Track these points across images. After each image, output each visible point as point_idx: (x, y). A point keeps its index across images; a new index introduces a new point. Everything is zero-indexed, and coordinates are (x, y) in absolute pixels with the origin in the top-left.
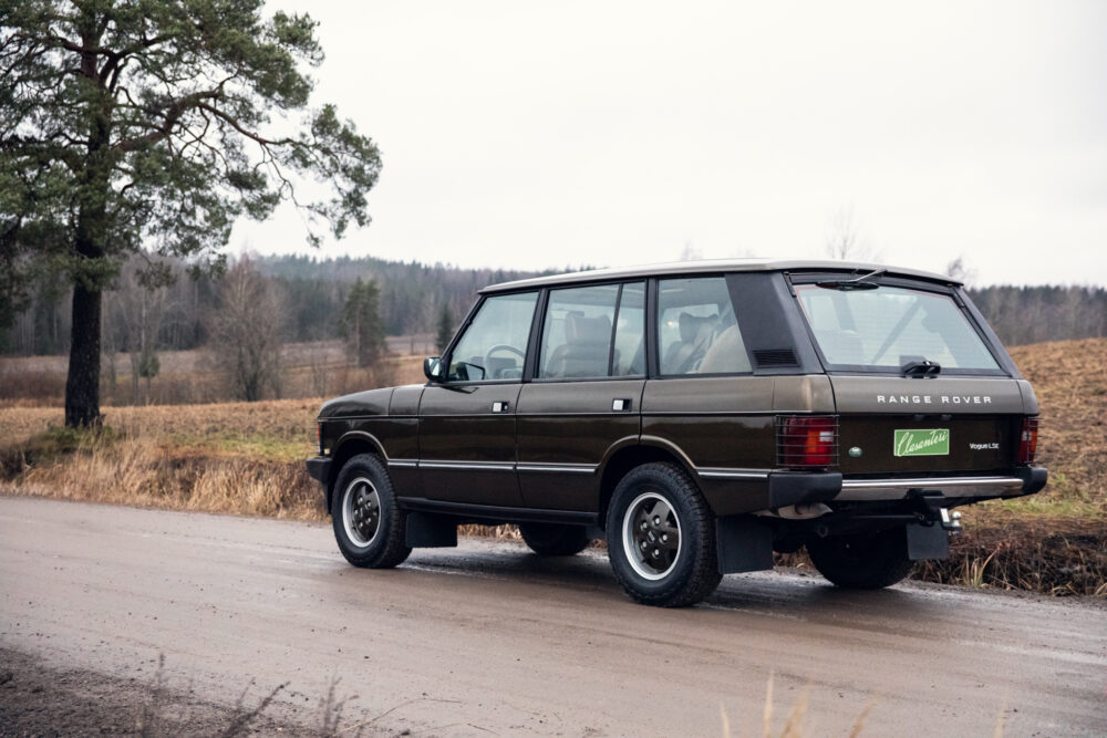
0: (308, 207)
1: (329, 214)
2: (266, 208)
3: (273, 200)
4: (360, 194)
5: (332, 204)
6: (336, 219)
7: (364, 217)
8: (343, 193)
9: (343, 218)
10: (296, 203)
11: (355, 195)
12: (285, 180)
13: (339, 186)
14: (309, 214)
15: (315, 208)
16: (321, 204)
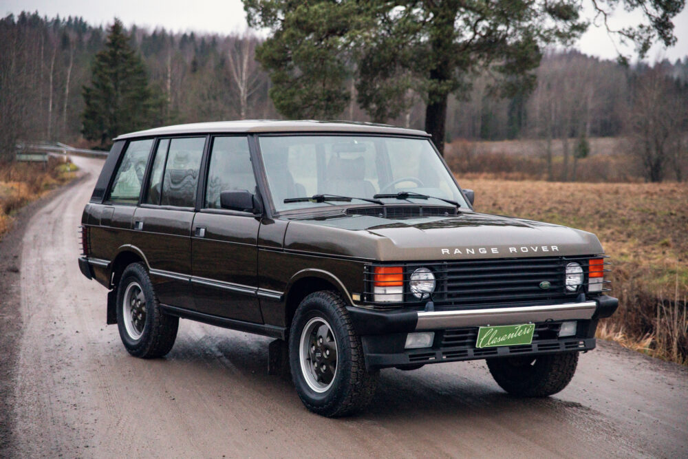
0: (619, 32)
1: (636, 37)
2: (574, 35)
3: (582, 28)
4: (667, 19)
5: (639, 28)
6: (642, 41)
7: (670, 38)
8: (651, 19)
9: (648, 40)
10: (608, 29)
11: (663, 20)
12: (600, 11)
13: (649, 12)
14: (620, 38)
15: (625, 33)
16: (631, 29)
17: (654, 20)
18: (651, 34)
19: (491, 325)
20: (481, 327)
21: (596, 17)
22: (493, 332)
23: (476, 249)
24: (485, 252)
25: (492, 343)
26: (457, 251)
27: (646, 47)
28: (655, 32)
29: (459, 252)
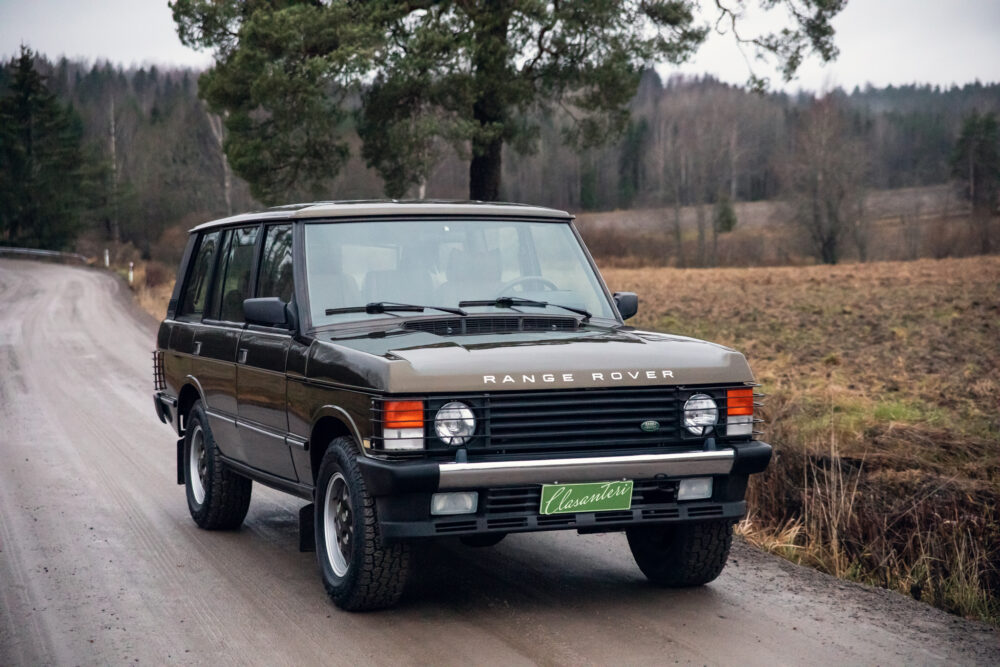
0: (755, 42)
1: (780, 48)
4: (824, 20)
5: (783, 35)
6: (789, 54)
7: (830, 49)
8: (800, 21)
9: (797, 52)
10: (737, 37)
11: (818, 22)
12: (725, 10)
13: (797, 12)
14: (757, 50)
15: (763, 43)
16: (772, 36)
17: (804, 22)
18: (802, 43)
19: (559, 483)
20: (544, 486)
21: (720, 19)
22: (564, 493)
23: (539, 376)
24: (553, 380)
25: (566, 507)
26: (508, 379)
27: (793, 64)
28: (808, 40)
29: (511, 380)
